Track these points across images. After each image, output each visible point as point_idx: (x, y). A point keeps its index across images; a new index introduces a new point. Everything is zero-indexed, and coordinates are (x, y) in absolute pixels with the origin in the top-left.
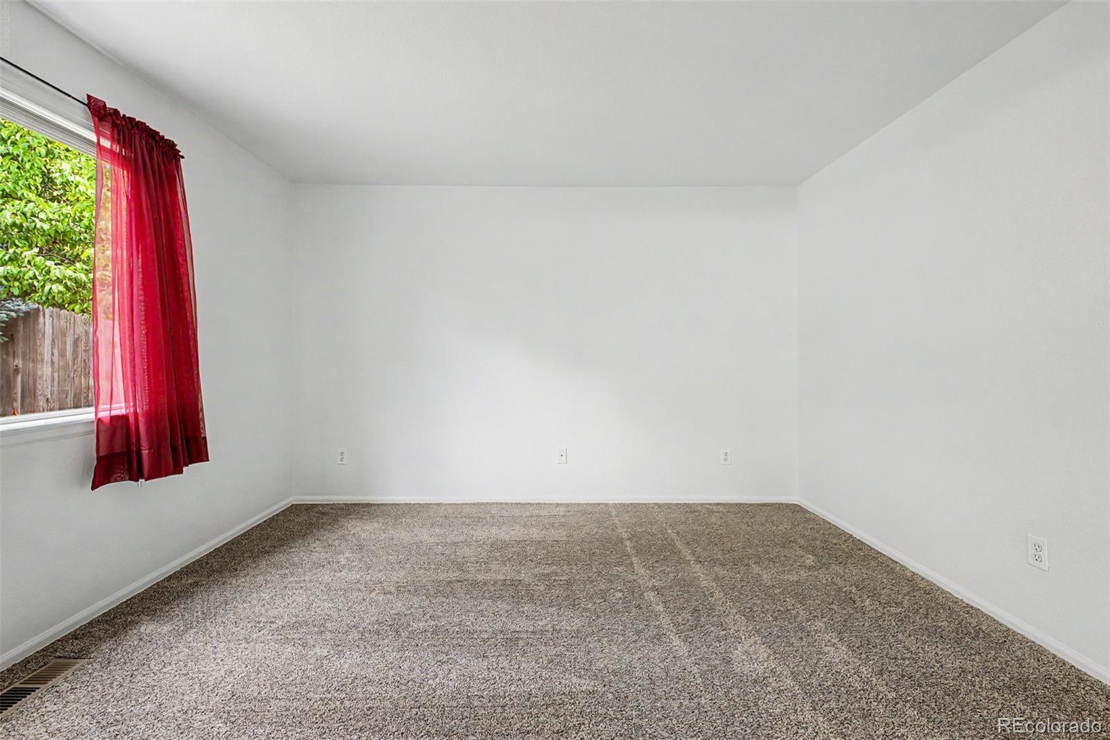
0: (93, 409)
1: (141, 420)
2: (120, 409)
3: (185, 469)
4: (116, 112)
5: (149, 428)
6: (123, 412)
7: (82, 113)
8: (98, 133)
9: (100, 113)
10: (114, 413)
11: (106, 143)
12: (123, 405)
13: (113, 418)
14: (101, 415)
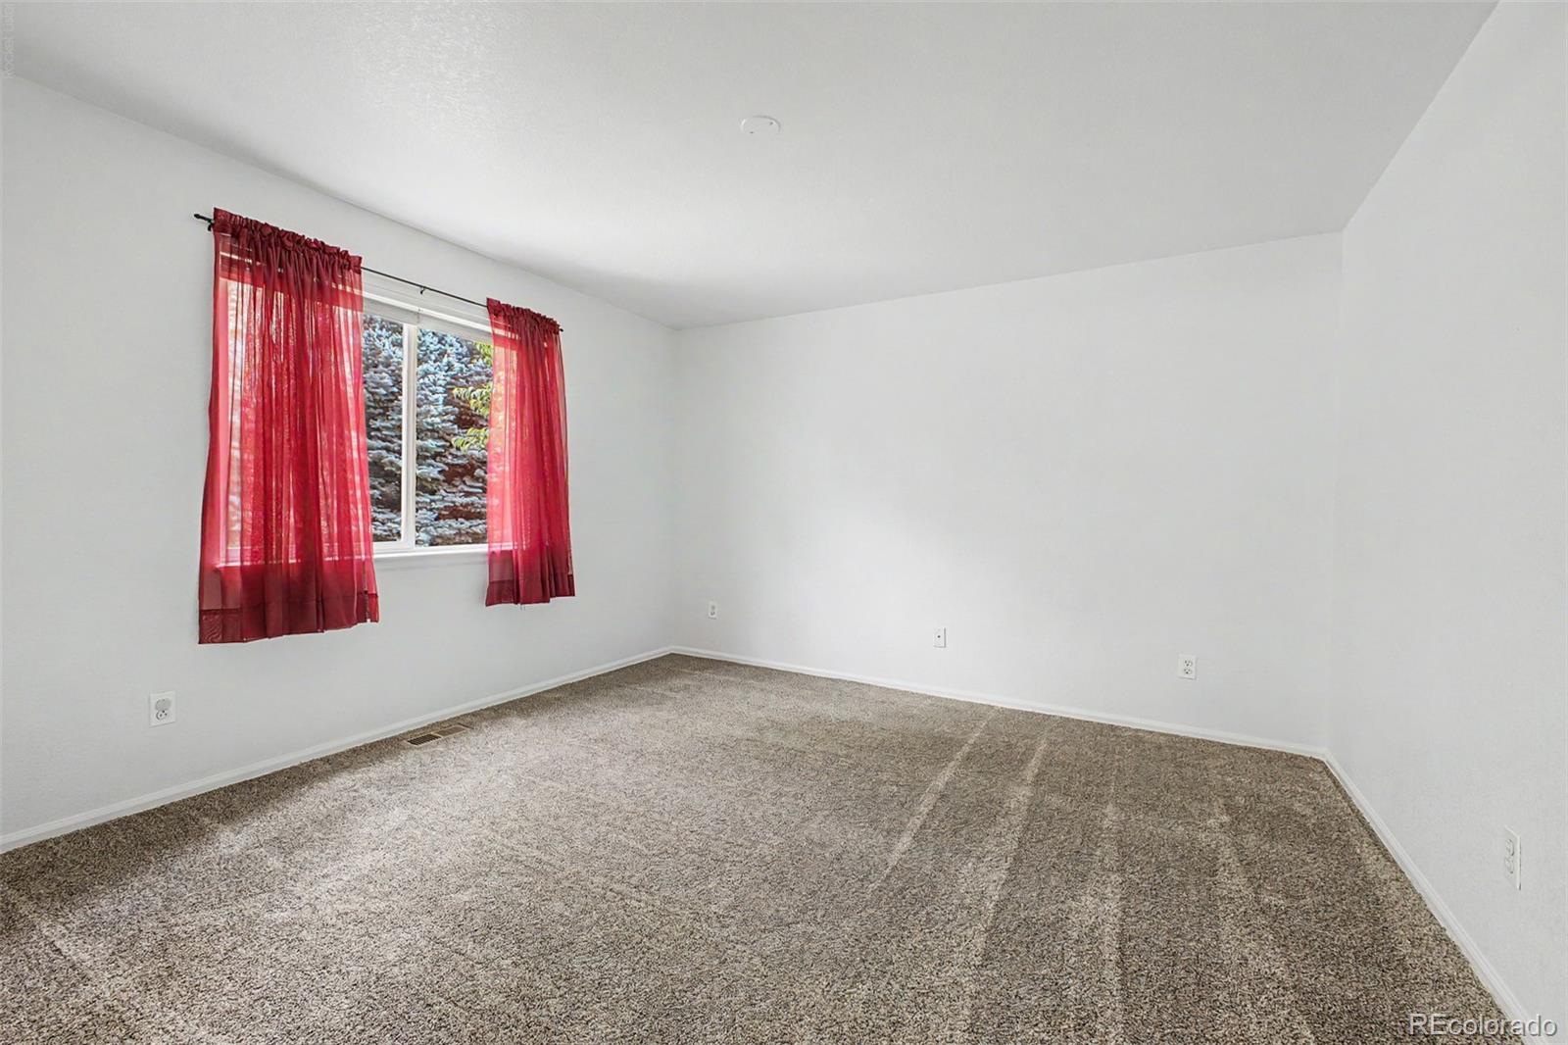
0: (487, 545)
1: (520, 555)
2: (508, 546)
3: (551, 599)
4: (507, 306)
5: (524, 562)
6: (511, 548)
7: (483, 314)
8: (494, 325)
9: (496, 309)
10: (503, 549)
11: (501, 332)
12: (511, 544)
13: (502, 552)
14: (494, 549)
